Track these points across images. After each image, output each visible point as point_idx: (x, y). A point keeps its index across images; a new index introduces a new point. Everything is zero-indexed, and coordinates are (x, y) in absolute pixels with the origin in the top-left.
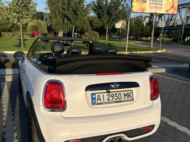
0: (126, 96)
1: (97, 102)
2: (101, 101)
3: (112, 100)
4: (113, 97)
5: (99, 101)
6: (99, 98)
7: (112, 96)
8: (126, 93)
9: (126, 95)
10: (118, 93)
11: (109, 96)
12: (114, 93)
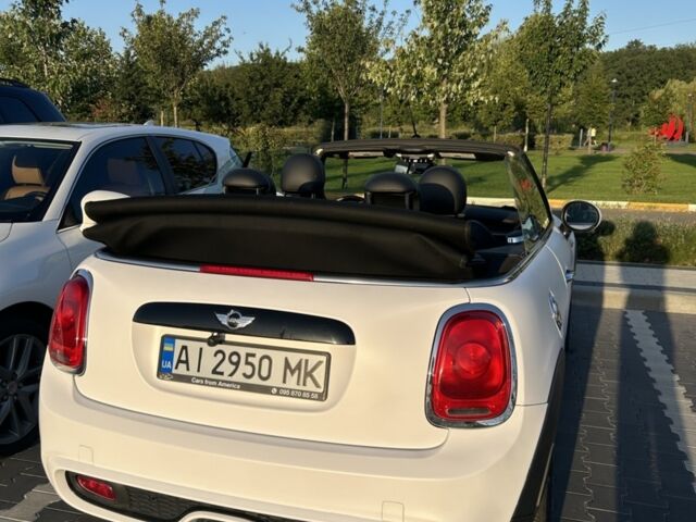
0: (292, 372)
1: (174, 371)
2: (188, 369)
3: (231, 375)
4: (237, 364)
5: (182, 370)
6: (183, 358)
7: (235, 359)
8: (294, 359)
9: (293, 366)
10: (260, 353)
11: (220, 356)
12: (243, 351)
